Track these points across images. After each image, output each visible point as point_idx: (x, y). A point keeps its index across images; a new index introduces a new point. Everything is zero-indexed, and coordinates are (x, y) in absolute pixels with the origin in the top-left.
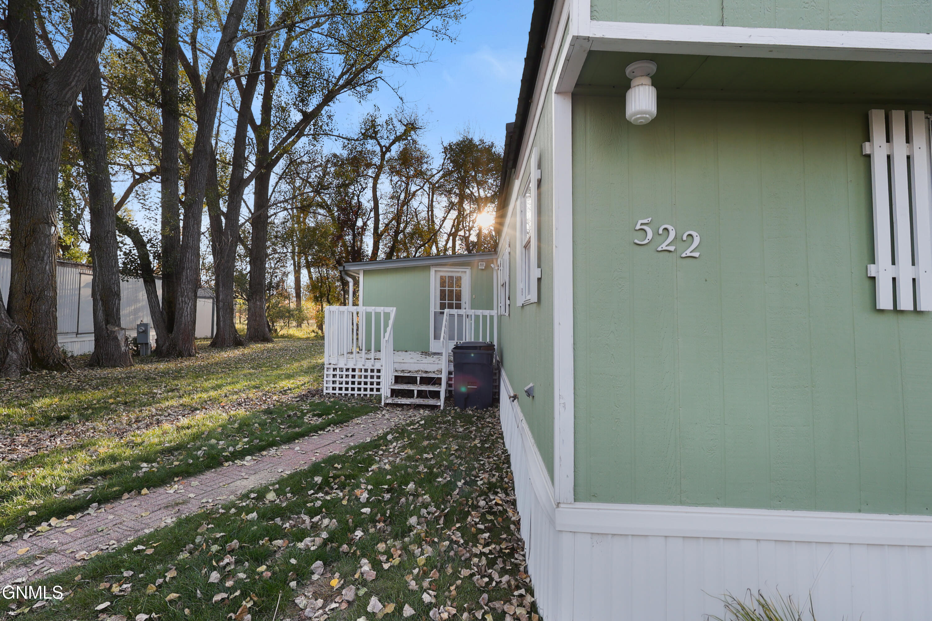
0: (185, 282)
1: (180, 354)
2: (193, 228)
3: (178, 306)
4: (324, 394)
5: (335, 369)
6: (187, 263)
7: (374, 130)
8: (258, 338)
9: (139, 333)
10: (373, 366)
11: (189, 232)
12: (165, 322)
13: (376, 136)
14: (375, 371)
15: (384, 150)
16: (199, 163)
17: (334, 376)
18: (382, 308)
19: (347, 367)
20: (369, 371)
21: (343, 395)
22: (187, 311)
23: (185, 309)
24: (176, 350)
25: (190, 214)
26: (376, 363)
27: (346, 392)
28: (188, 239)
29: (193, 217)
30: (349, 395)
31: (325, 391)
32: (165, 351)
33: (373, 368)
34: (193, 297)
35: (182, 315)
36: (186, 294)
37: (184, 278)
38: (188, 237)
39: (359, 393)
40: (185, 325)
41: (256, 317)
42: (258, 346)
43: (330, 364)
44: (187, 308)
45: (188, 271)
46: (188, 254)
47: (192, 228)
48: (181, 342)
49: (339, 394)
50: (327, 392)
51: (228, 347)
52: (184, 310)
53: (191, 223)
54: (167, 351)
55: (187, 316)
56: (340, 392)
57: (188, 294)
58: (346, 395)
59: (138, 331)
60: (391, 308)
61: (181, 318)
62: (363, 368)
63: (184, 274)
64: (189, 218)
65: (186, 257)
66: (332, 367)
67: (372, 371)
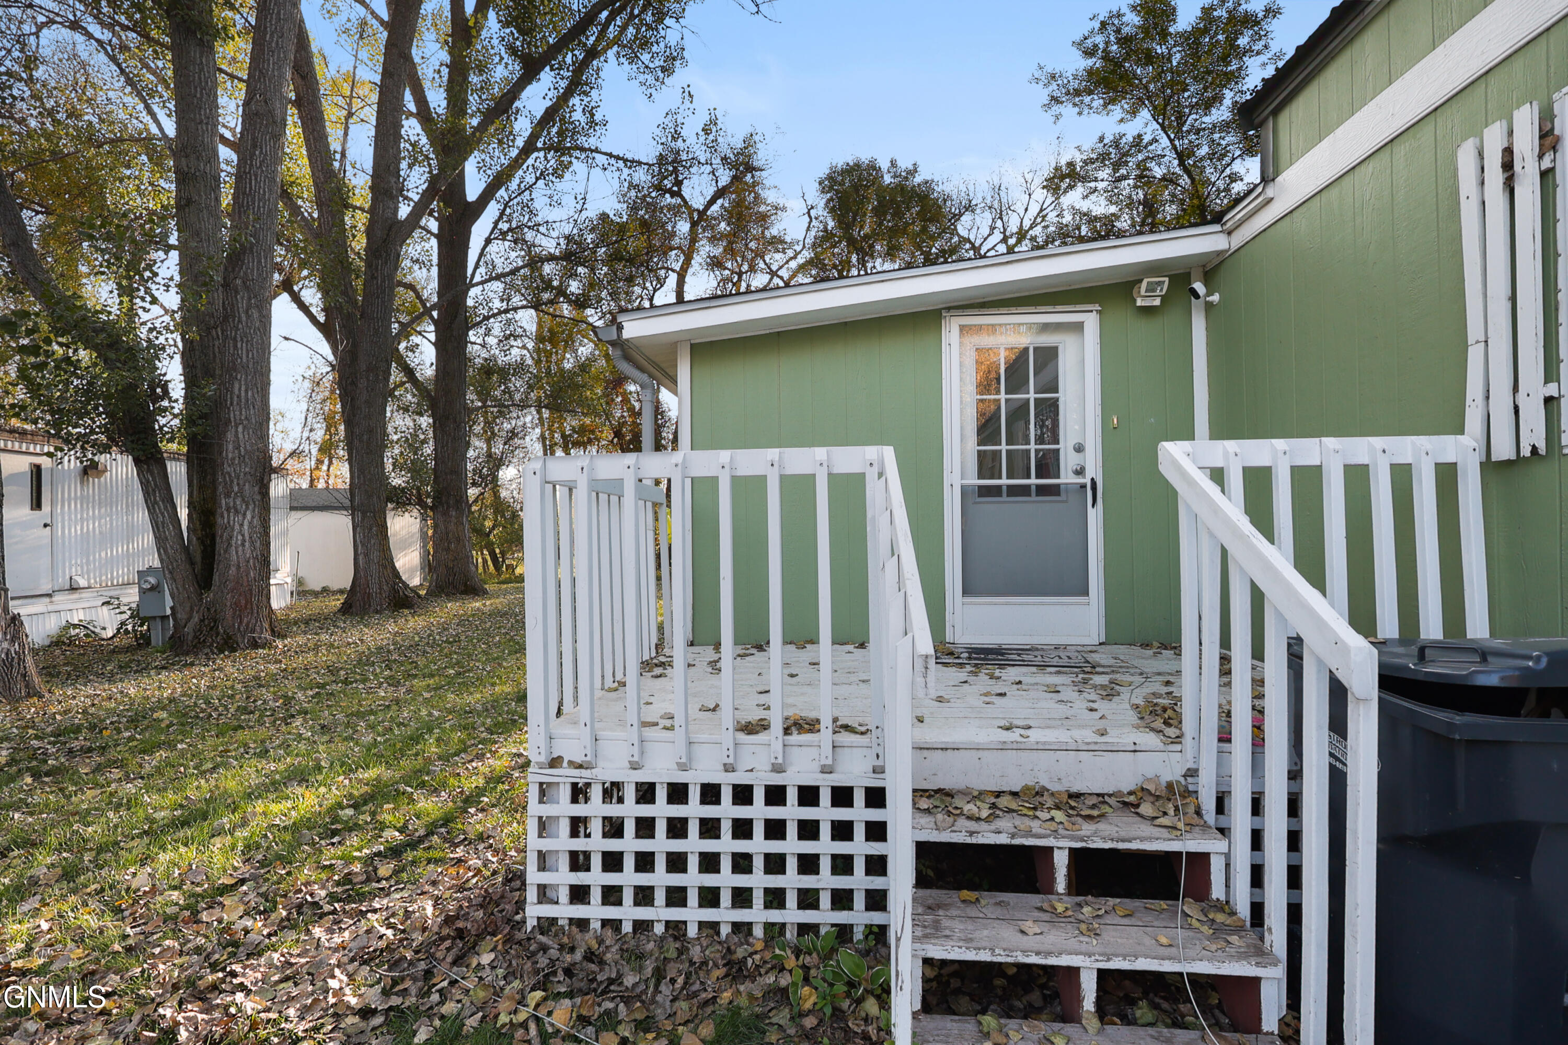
0: (233, 459)
1: (226, 643)
2: (248, 316)
3: (219, 520)
4: (531, 923)
5: (579, 793)
6: (237, 408)
7: (676, 178)
8: (454, 587)
9: (142, 592)
10: (778, 769)
11: (238, 329)
12: (192, 563)
13: (680, 190)
14: (792, 796)
15: (696, 216)
16: (254, 146)
17: (578, 826)
18: (820, 453)
19: (644, 776)
20: (759, 795)
21: (627, 928)
22: (240, 532)
23: (237, 527)
24: (218, 634)
25: (238, 282)
26: (795, 752)
27: (644, 913)
28: (235, 347)
29: (247, 288)
30: (659, 929)
31: (534, 911)
32: (190, 638)
33: (776, 780)
34: (258, 497)
35: (229, 545)
36: (236, 489)
37: (231, 447)
38: (235, 340)
39: (709, 915)
40: (239, 567)
41: (450, 543)
42: (453, 607)
43: (555, 762)
44: (242, 525)
45: (240, 429)
46: (237, 386)
47: (244, 319)
48: (229, 613)
49: (605, 923)
50: (547, 911)
51: (377, 612)
52: (233, 530)
53: (242, 304)
54: (195, 637)
55: (243, 545)
56: (611, 912)
57: (241, 490)
58: (641, 926)
59: (140, 588)
60: (871, 452)
61: (226, 551)
62: (727, 781)
63: (230, 436)
64: (237, 292)
65: (232, 393)
66: (565, 776)
67: (775, 795)
